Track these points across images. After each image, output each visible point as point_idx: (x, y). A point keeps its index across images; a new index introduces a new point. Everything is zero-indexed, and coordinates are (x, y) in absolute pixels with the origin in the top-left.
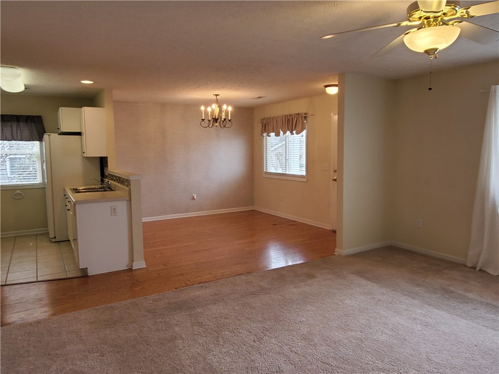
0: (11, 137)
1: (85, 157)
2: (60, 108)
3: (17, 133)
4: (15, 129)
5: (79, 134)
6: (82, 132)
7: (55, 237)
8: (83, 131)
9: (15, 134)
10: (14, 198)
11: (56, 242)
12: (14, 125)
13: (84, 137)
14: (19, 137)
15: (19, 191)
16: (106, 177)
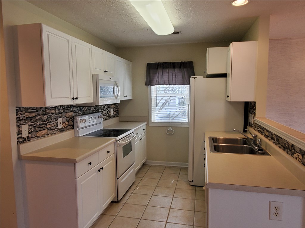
0: (167, 81)
1: (228, 101)
2: (207, 49)
3: (173, 78)
4: (171, 74)
5: (224, 76)
6: (227, 73)
7: (193, 181)
8: (229, 72)
9: (171, 79)
10: (167, 133)
11: (193, 186)
12: (171, 71)
13: (229, 78)
14: (174, 81)
15: (171, 129)
16: (251, 125)
